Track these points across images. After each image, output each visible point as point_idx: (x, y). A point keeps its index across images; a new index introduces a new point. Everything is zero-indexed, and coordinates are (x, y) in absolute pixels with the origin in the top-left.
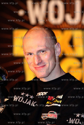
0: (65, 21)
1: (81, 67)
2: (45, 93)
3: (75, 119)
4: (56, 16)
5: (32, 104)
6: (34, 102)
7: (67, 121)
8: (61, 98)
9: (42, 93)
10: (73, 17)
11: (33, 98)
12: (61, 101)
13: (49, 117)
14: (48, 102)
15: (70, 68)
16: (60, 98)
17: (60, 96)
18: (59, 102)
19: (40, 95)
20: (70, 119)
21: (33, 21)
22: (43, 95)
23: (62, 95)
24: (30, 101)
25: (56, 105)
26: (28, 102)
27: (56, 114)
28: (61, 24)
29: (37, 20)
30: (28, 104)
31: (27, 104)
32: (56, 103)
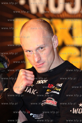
0: (65, 10)
1: (80, 56)
2: (45, 81)
3: (78, 109)
4: (56, 5)
5: (32, 92)
6: (34, 90)
7: (71, 111)
8: (61, 86)
9: (42, 81)
10: (73, 6)
11: (33, 86)
12: (60, 89)
13: (47, 103)
14: (48, 90)
15: (69, 57)
16: (59, 86)
17: (60, 84)
18: (58, 90)
19: (40, 83)
20: (74, 109)
21: (34, 10)
22: (43, 83)
23: (62, 84)
24: (30, 89)
25: (55, 92)
26: (29, 90)
27: (54, 100)
28: (61, 14)
29: (38, 9)
30: (29, 92)
31: (27, 92)
32: (56, 91)
